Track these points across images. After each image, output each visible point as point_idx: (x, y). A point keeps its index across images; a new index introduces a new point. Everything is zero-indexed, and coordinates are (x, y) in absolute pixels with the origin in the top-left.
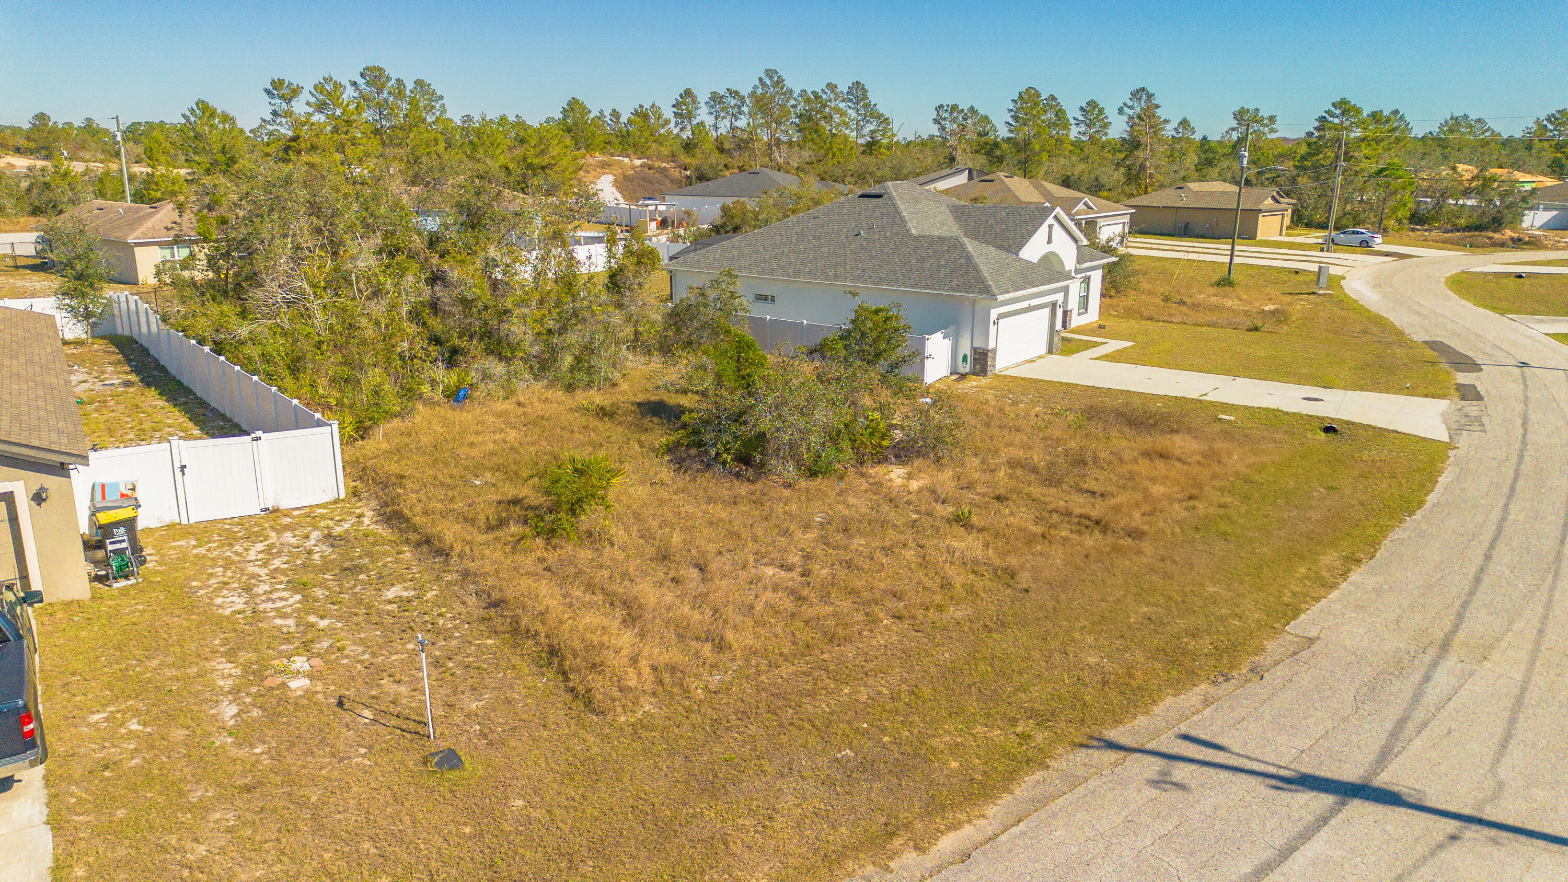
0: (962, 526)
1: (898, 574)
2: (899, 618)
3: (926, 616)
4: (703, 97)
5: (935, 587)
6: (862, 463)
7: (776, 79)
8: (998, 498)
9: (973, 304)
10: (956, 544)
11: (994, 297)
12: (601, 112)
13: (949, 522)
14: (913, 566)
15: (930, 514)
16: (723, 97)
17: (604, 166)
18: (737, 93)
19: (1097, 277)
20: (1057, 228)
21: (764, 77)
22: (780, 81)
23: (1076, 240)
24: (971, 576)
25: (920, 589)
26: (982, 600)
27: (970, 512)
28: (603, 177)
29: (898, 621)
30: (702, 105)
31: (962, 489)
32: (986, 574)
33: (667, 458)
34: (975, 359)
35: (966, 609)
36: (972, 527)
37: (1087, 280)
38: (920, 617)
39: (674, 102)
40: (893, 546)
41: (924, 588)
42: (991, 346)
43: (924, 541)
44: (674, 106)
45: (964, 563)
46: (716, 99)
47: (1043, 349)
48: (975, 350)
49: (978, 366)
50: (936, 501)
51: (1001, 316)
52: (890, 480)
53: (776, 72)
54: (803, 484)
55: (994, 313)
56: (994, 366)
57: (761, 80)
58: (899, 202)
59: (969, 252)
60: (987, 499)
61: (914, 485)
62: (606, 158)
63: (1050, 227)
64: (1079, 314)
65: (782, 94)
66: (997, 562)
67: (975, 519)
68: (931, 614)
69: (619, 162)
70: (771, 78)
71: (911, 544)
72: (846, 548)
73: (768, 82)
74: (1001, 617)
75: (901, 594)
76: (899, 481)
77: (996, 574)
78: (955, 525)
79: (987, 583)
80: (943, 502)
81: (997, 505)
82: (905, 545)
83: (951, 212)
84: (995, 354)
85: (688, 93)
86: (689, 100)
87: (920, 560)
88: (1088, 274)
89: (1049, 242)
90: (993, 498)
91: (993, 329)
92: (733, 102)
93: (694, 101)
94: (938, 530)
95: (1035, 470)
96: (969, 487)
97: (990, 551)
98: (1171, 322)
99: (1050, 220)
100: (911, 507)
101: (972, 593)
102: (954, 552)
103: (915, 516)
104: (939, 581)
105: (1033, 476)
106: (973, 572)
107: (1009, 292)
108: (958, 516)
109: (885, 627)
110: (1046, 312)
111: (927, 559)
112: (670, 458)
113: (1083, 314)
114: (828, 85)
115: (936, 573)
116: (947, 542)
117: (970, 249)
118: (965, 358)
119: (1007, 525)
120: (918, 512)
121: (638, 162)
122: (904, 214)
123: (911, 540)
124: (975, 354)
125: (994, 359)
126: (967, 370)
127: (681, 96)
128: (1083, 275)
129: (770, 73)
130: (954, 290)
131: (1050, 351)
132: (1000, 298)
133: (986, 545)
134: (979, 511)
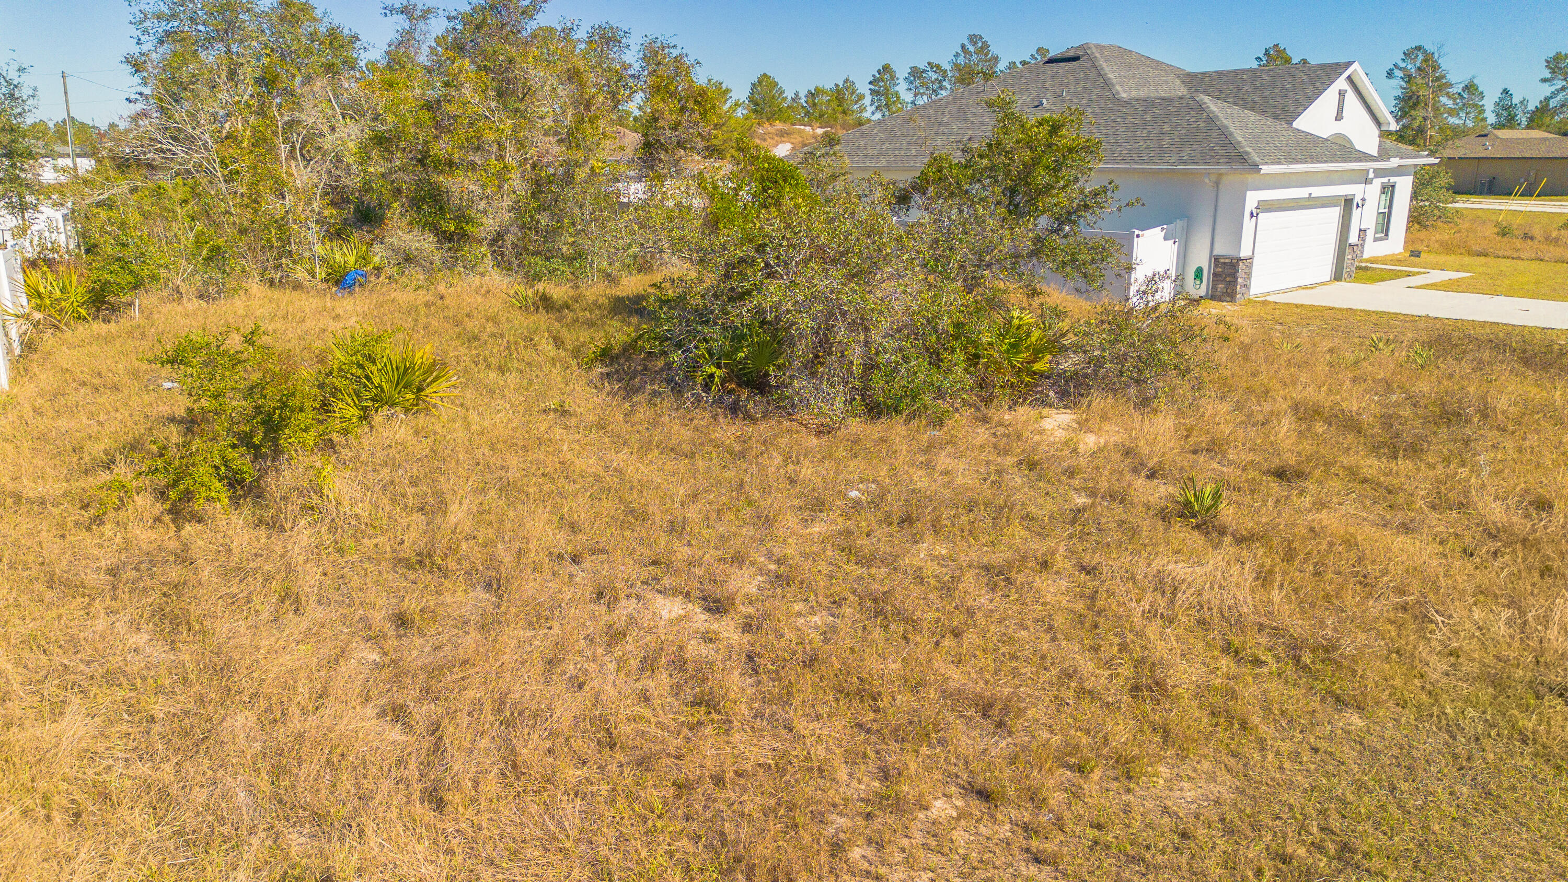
0: (1198, 527)
1: (1011, 641)
2: (984, 795)
3: (1076, 794)
4: (902, 72)
5: (1116, 692)
6: (988, 401)
7: (980, 45)
8: (1280, 474)
9: (1217, 184)
10: (1180, 570)
11: (1255, 168)
12: (797, 94)
13: (1163, 515)
14: (1059, 621)
15: (1118, 497)
16: (924, 71)
17: (783, 134)
18: (938, 66)
19: (1404, 186)
20: (1351, 96)
21: (966, 42)
22: (985, 46)
23: (1378, 123)
24: (1225, 663)
25: (1069, 695)
26: (1262, 745)
27: (1216, 496)
28: (780, 146)
29: (977, 806)
30: (901, 81)
31: (1195, 452)
32: (1268, 657)
33: (599, 369)
34: (1215, 275)
35: (1212, 778)
36: (1222, 531)
37: (1389, 190)
38: (1056, 799)
39: (871, 79)
40: (1010, 564)
41: (1081, 692)
42: (1245, 252)
43: (1097, 559)
44: (871, 83)
45: (1202, 622)
46: (916, 74)
47: (1326, 272)
48: (1216, 260)
49: (1221, 286)
50: (1135, 471)
51: (1265, 207)
52: (1042, 432)
53: (981, 38)
54: (855, 426)
55: (1252, 198)
56: (1247, 286)
57: (963, 46)
58: (1104, 65)
59: (1213, 112)
60: (1252, 474)
61: (1090, 441)
62: (786, 127)
63: (1342, 94)
64: (1376, 240)
65: (987, 61)
66: (1299, 626)
67: (1227, 513)
68: (1092, 784)
69: (800, 131)
70: (975, 44)
71: (1060, 561)
72: (891, 562)
73: (972, 49)
74: (1335, 822)
75: (1006, 710)
76: (1060, 435)
77: (1297, 660)
78: (1177, 524)
79: (1274, 688)
80: (1152, 475)
81: (1276, 488)
82: (1045, 565)
83: (1183, 82)
84: (1250, 266)
85: (886, 68)
86: (887, 76)
87: (1080, 606)
88: (1393, 179)
89: (1339, 117)
90: (1268, 472)
91: (1248, 224)
92: (934, 76)
93: (893, 77)
94: (1135, 531)
95: (1351, 424)
96: (1214, 448)
97: (1276, 596)
98: (1519, 258)
99: (1341, 83)
100: (1076, 482)
101: (1230, 719)
102: (1175, 590)
103: (1081, 500)
104: (1126, 671)
105: (1350, 437)
106: (1227, 649)
107: (1279, 163)
108: (1187, 503)
109: (934, 830)
110: (1334, 214)
111: (1100, 603)
112: (605, 370)
113: (1380, 239)
114: (1038, 50)
115: (1123, 647)
116: (1156, 565)
117: (1213, 108)
118: (1199, 273)
119: (1312, 530)
120: (1092, 493)
121: (820, 131)
122: (1110, 76)
123: (1062, 550)
124: (1216, 266)
125: (1249, 275)
126: (1202, 291)
127: (879, 72)
128: (1385, 180)
129: (973, 39)
130: (1185, 163)
131: (1338, 276)
132: (1265, 169)
133: (1264, 578)
134: (1235, 496)
